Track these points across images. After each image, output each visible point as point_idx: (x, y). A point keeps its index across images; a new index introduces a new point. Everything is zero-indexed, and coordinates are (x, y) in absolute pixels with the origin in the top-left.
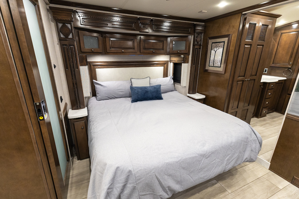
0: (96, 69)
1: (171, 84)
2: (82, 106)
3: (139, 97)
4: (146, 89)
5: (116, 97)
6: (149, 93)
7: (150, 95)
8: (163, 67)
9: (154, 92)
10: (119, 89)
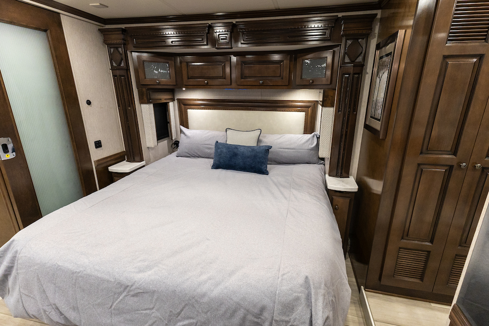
0: (188, 110)
1: (307, 148)
2: (136, 158)
3: (221, 161)
4: (236, 150)
5: (201, 155)
6: (239, 157)
7: (239, 161)
8: (303, 114)
9: (248, 157)
10: (206, 143)
